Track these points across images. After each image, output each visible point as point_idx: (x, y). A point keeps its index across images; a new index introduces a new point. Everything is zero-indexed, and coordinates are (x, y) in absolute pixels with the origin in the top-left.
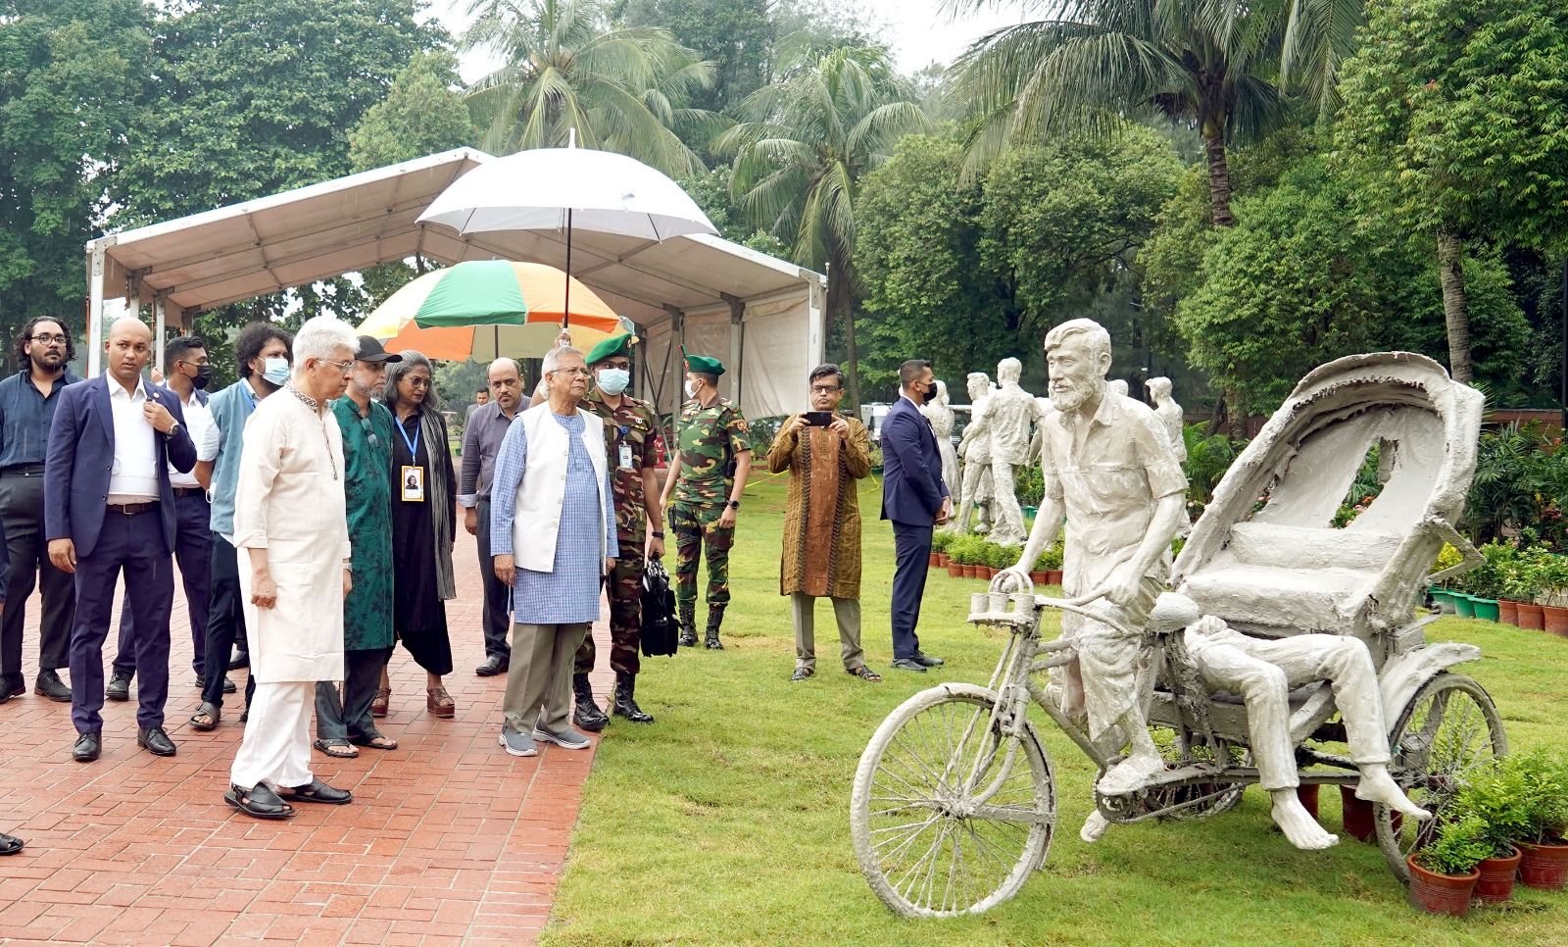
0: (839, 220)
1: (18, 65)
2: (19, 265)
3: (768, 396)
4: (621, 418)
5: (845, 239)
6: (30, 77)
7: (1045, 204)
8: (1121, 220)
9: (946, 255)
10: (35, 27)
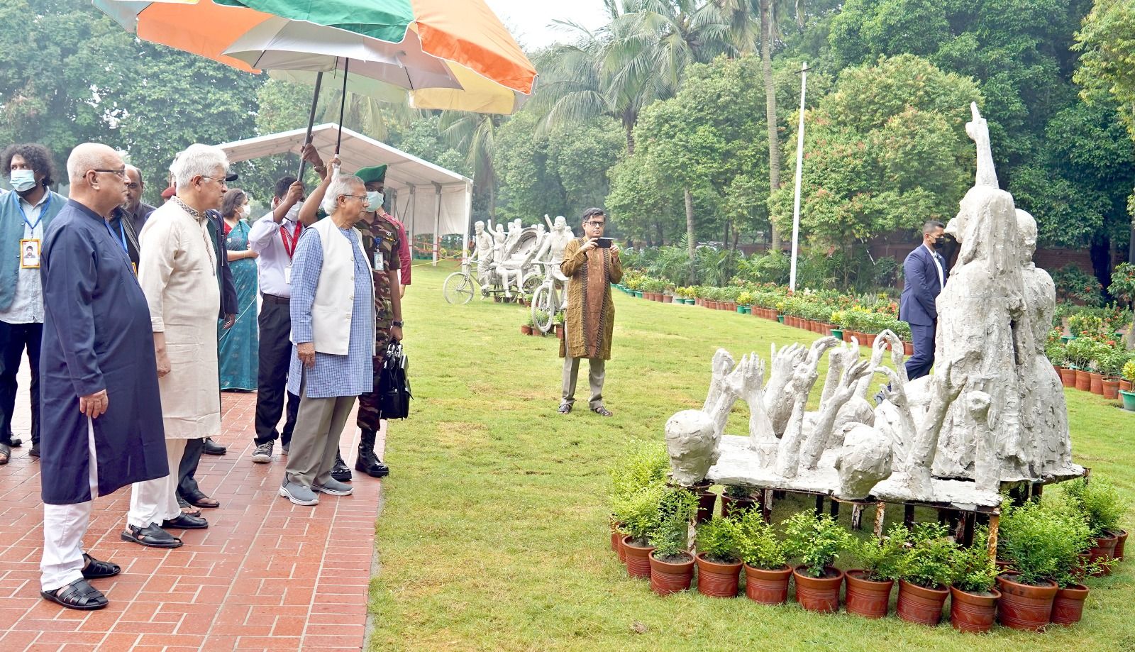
0: (488, 145)
1: (73, 37)
2: (69, 141)
3: (449, 224)
4: (375, 230)
5: (490, 155)
6: (79, 45)
7: (573, 148)
8: (605, 156)
9: (532, 166)
10: (83, 18)
